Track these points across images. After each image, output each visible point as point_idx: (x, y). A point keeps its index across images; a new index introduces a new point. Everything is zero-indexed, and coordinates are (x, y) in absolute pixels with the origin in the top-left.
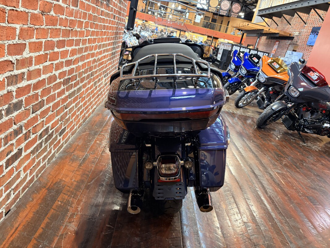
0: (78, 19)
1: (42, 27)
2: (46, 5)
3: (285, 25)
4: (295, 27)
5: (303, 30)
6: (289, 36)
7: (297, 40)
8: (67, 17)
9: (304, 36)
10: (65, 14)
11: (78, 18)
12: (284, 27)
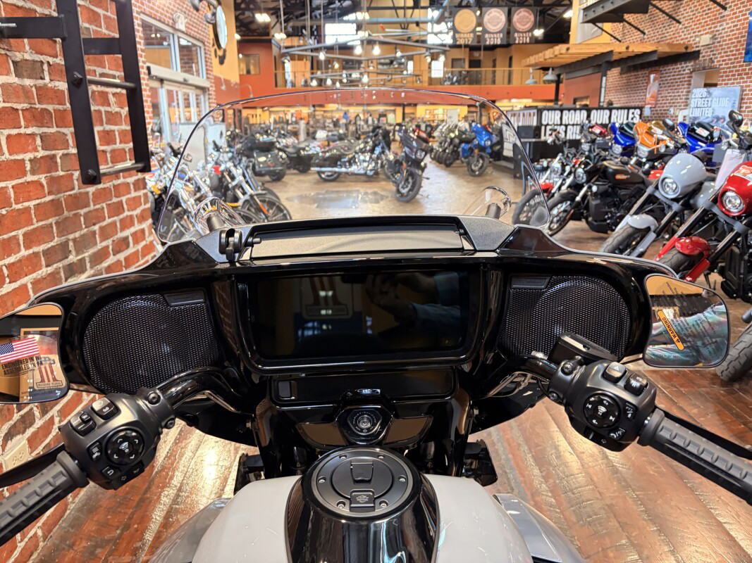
3: (664, 27)
4: (695, 25)
5: (720, 26)
6: (684, 51)
7: (710, 55)
9: (730, 40)
12: (664, 34)
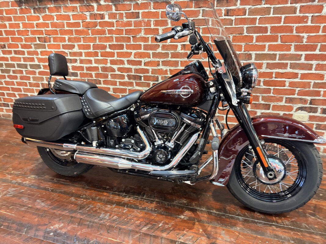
0: (142, 28)
1: (88, 36)
2: (89, 24)
8: (120, 28)
10: (115, 26)
11: (144, 27)
